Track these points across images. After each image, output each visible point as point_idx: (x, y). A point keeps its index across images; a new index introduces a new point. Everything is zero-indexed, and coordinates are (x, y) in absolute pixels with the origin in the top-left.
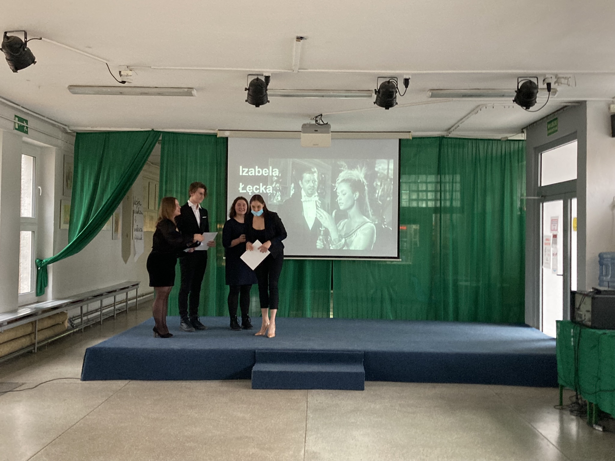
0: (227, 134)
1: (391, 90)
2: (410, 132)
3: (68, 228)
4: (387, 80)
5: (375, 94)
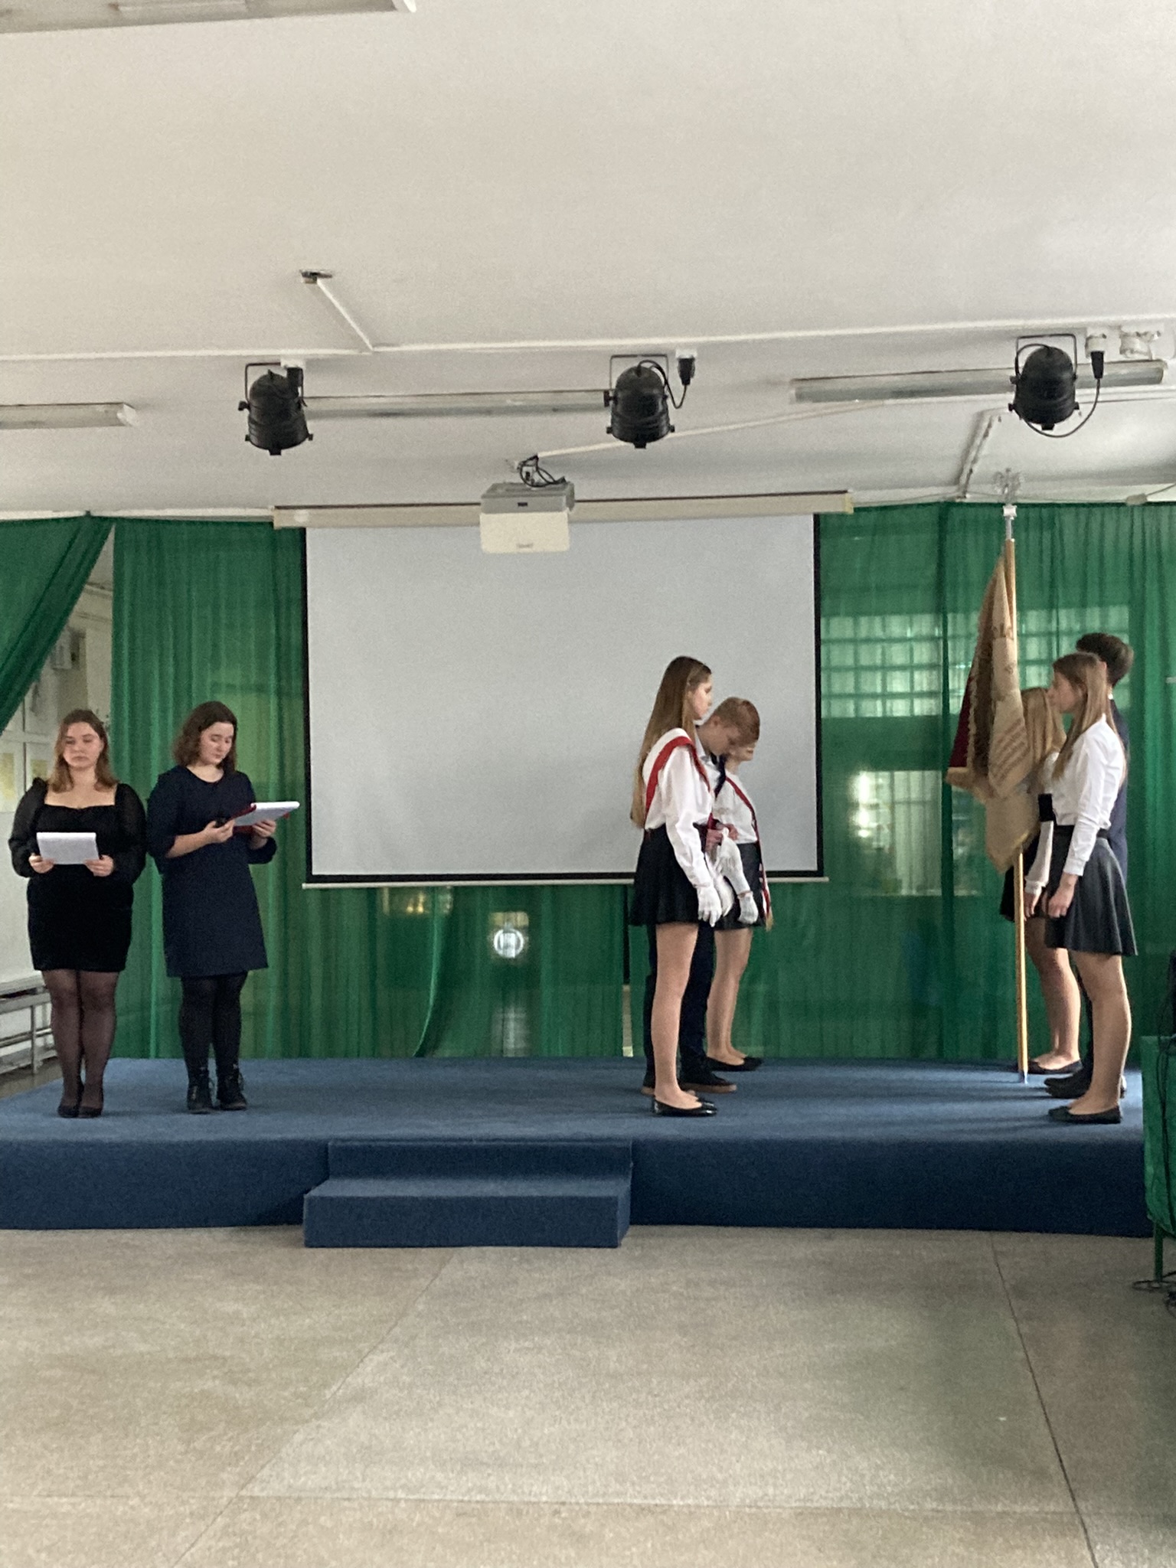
0: (300, 518)
1: (646, 391)
2: (845, 492)
4: (636, 364)
5: (607, 404)
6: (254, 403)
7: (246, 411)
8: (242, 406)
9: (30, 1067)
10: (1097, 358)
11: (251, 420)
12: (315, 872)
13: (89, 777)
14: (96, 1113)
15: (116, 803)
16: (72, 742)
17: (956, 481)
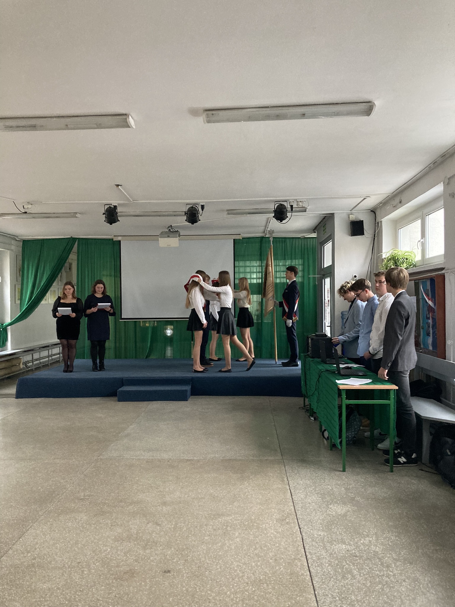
0: (119, 238)
1: (194, 212)
2: (241, 234)
3: (19, 303)
4: (192, 206)
5: (185, 215)
6: (106, 213)
7: (104, 215)
8: (104, 214)
9: (59, 361)
10: (292, 206)
11: (106, 217)
12: (122, 317)
13: (71, 296)
14: (71, 371)
15: (77, 301)
16: (66, 289)
17: (264, 232)
